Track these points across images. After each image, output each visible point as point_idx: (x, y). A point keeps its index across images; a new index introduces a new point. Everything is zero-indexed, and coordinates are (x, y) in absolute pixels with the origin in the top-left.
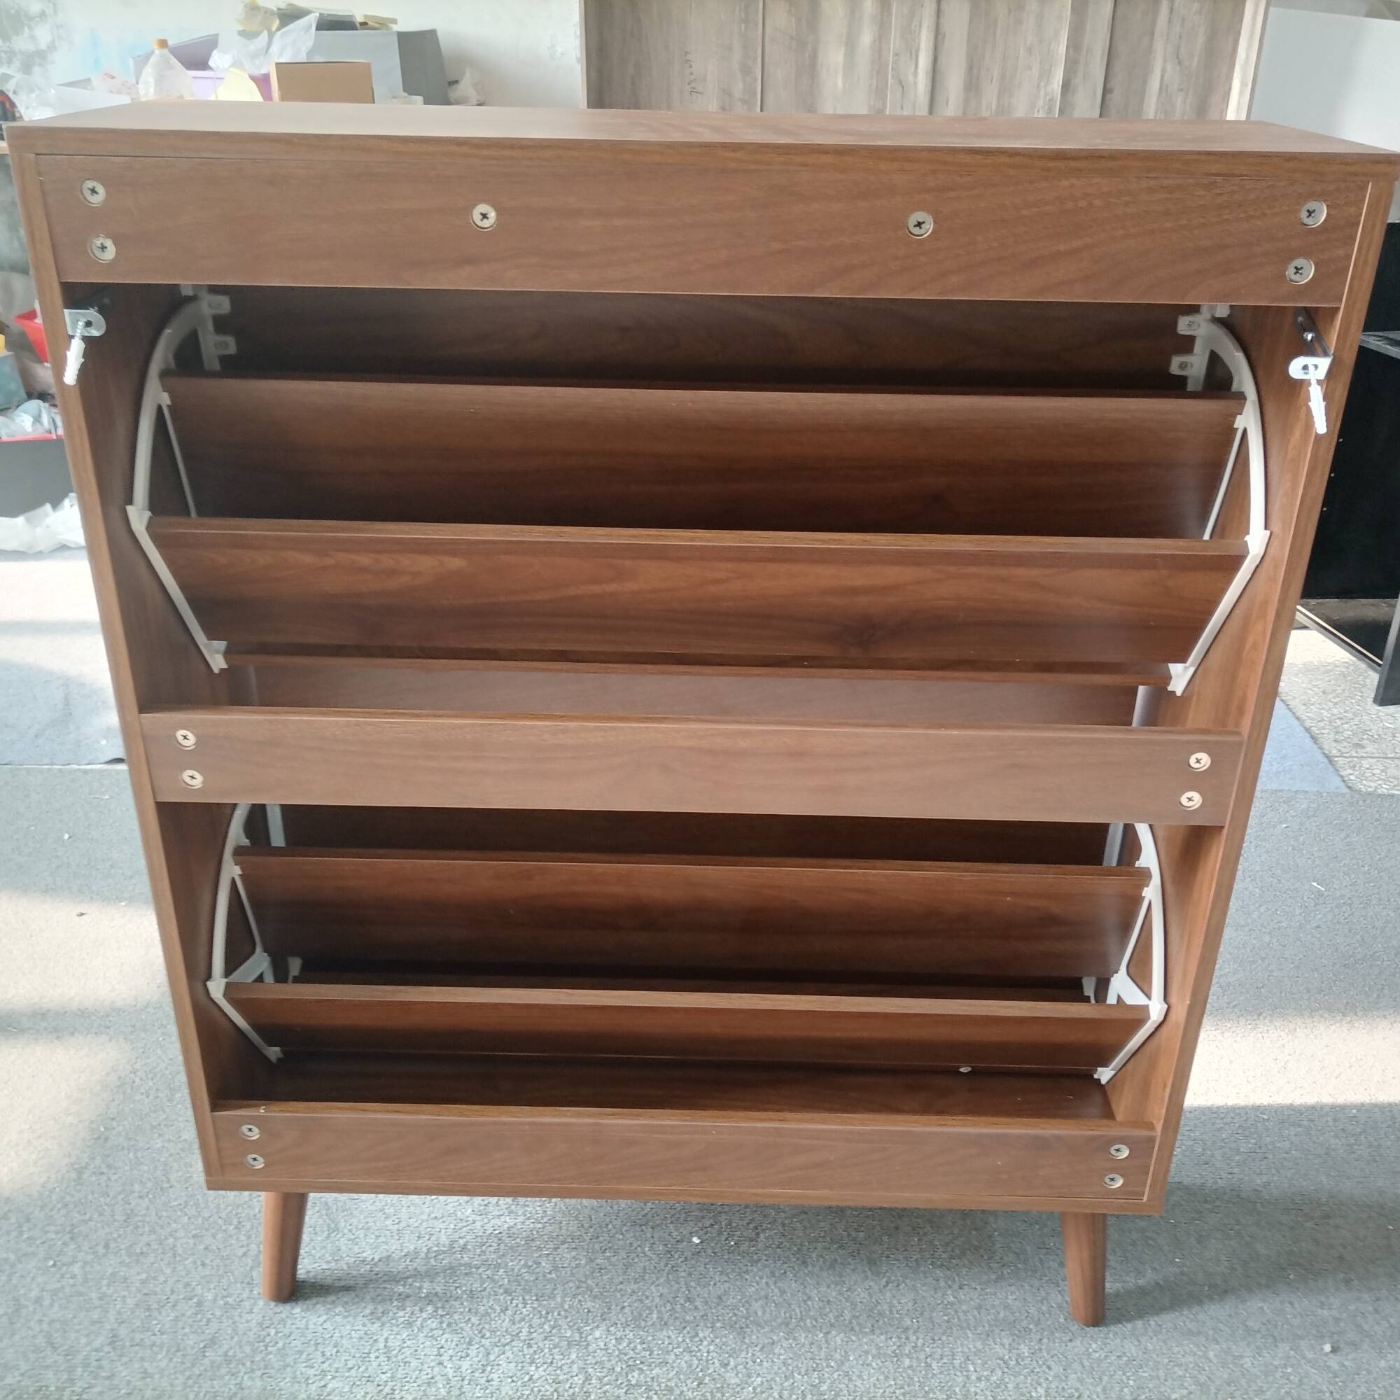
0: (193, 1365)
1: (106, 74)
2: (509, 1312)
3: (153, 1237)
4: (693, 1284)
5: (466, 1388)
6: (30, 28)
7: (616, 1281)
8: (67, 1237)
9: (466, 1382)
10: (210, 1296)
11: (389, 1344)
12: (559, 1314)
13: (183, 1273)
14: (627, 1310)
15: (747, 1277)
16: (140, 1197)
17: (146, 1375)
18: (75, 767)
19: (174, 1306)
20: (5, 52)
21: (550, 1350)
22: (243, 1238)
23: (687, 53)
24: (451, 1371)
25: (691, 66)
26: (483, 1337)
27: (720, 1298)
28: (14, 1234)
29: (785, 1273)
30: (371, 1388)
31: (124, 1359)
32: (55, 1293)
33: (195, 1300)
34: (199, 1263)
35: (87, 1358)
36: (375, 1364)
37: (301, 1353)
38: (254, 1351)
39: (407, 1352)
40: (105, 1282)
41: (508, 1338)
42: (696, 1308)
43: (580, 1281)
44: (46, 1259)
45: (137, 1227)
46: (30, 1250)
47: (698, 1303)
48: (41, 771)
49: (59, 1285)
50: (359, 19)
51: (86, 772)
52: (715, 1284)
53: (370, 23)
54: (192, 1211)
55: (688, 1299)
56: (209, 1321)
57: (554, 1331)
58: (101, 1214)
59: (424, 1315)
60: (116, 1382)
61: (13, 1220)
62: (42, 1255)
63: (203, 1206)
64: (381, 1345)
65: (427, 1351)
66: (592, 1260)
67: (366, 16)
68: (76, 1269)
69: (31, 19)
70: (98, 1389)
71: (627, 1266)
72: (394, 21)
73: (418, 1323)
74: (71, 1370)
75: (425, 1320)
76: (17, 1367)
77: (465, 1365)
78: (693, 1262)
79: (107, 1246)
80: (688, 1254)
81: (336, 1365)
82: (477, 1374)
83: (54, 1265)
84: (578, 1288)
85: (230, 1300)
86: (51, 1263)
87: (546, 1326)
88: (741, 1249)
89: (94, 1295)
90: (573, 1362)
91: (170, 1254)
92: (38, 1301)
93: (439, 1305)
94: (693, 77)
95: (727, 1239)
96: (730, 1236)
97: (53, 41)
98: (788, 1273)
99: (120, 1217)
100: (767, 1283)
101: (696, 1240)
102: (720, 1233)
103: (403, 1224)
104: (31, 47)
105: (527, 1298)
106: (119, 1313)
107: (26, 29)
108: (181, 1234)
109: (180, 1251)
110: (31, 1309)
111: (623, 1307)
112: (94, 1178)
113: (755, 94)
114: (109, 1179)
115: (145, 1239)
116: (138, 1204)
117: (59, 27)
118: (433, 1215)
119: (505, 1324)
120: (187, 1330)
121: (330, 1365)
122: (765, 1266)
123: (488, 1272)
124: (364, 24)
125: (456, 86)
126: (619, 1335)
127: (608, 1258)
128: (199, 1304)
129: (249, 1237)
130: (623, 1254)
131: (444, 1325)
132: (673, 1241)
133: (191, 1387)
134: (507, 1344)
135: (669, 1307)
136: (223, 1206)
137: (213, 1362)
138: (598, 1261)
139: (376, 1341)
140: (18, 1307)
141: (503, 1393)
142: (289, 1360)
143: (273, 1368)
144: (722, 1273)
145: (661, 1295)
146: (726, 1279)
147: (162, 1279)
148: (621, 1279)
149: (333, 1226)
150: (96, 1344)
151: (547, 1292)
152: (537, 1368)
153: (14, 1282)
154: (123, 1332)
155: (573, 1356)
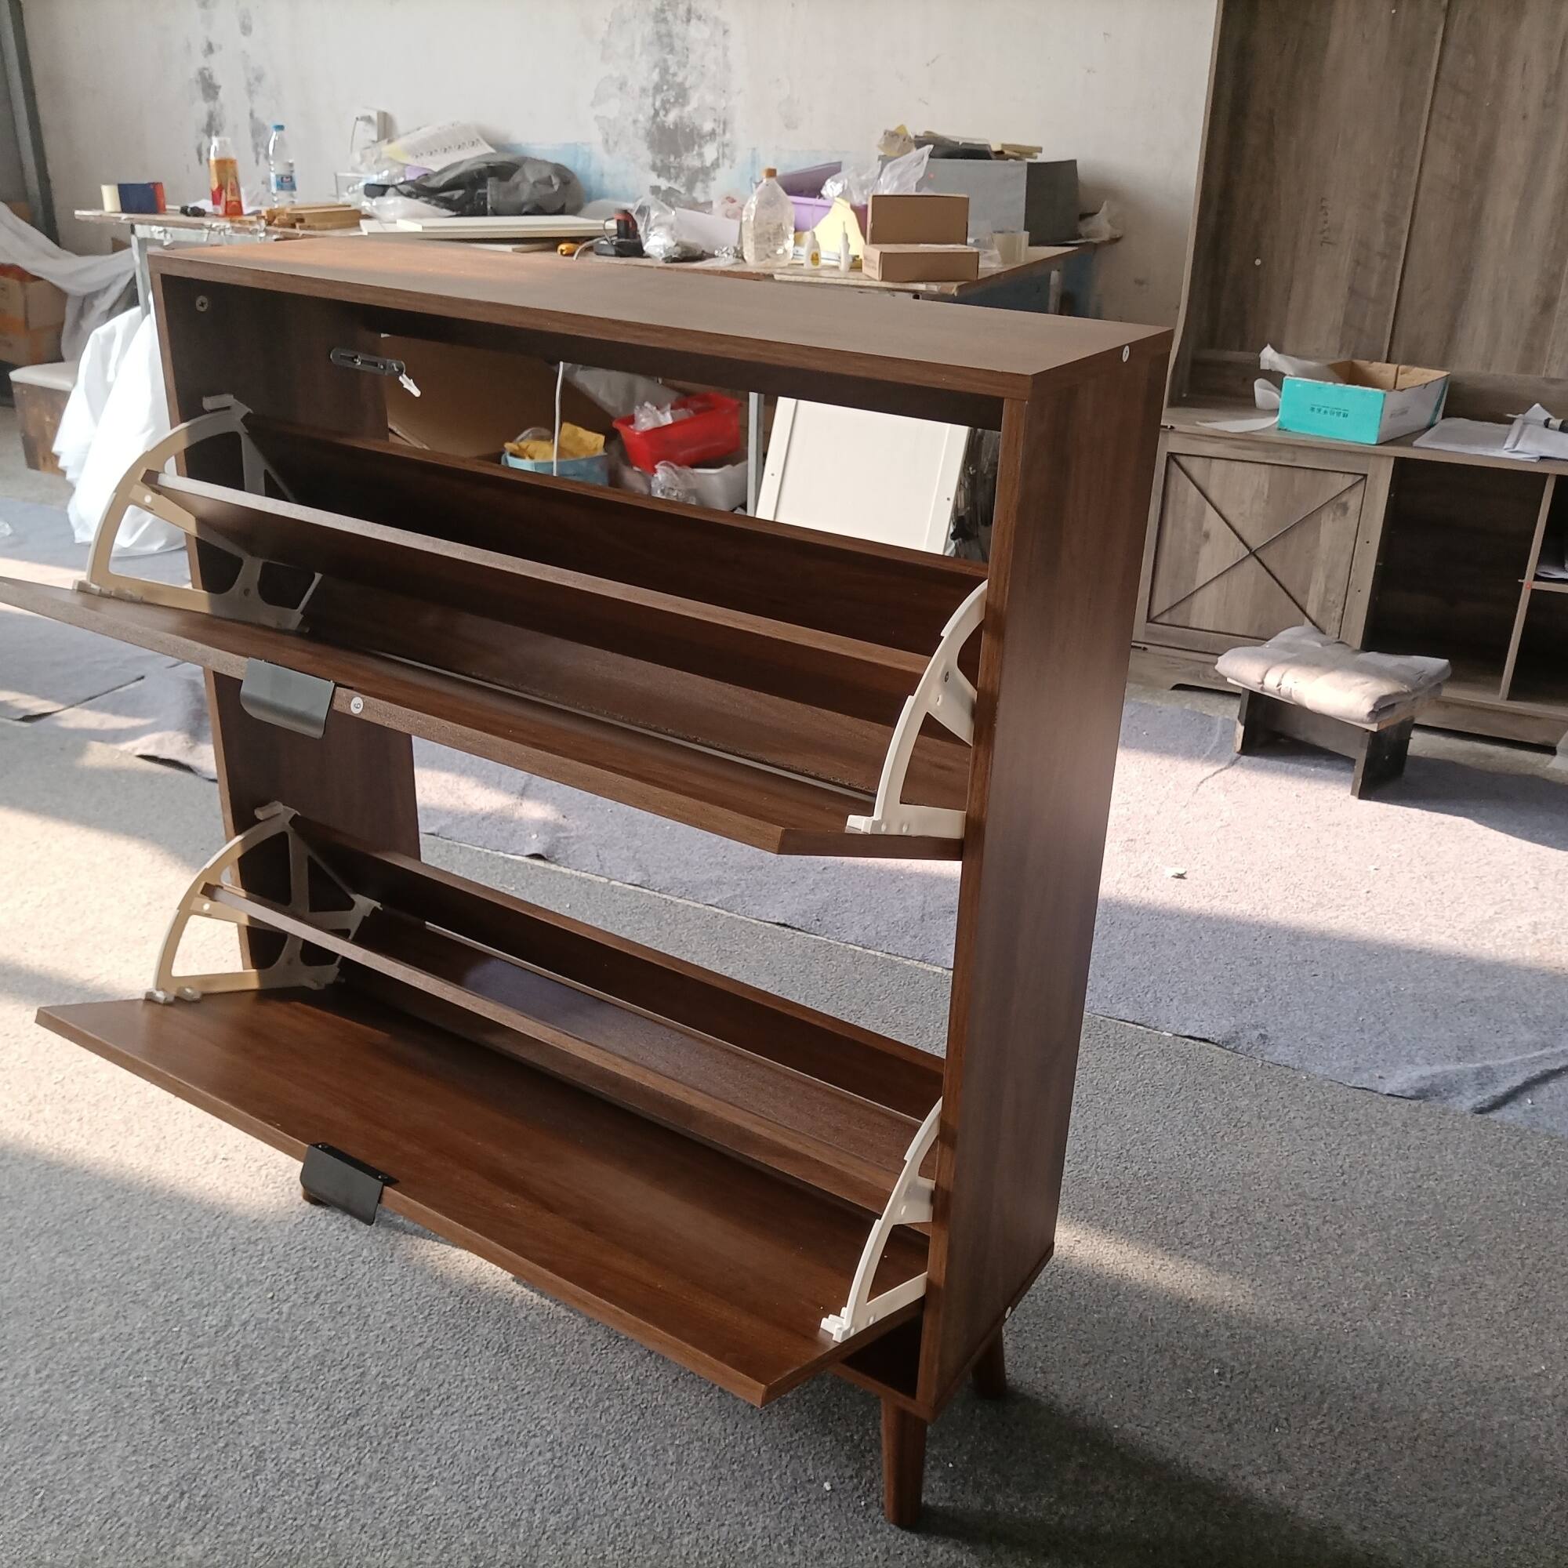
0: (332, 1427)
1: (728, 198)
2: (616, 1487)
3: (356, 1301)
4: (802, 1529)
5: (543, 1542)
6: (700, 146)
7: (730, 1496)
8: (292, 1278)
9: (545, 1536)
10: (374, 1372)
11: (498, 1474)
12: (660, 1507)
13: (364, 1342)
14: (724, 1529)
15: (860, 1543)
16: (363, 1262)
17: (292, 1420)
18: (501, 854)
19: (343, 1369)
20: (675, 168)
21: (635, 1538)
22: (425, 1329)
23: (1323, 199)
24: (537, 1522)
25: (1326, 214)
26: (581, 1500)
27: (822, 1553)
28: (255, 1260)
29: (901, 1554)
30: (463, 1507)
31: (283, 1400)
32: (259, 1322)
33: (361, 1370)
34: (381, 1338)
35: (257, 1387)
36: (476, 1487)
37: (422, 1452)
38: (386, 1433)
39: (509, 1487)
40: (301, 1327)
41: (603, 1511)
42: (793, 1554)
43: (695, 1483)
44: (268, 1290)
45: (348, 1289)
46: (260, 1278)
47: (797, 1549)
48: (471, 852)
49: (266, 1317)
50: (996, 147)
51: (507, 861)
52: (824, 1538)
53: (1006, 152)
54: (396, 1289)
55: (790, 1542)
56: (363, 1393)
57: (647, 1522)
58: (326, 1267)
59: (541, 1459)
60: (267, 1417)
61: (260, 1247)
62: (267, 1284)
63: (408, 1288)
64: (491, 1472)
65: (526, 1493)
66: (716, 1467)
67: (1003, 145)
68: (285, 1308)
69: (702, 137)
70: (252, 1418)
71: (748, 1486)
72: (1040, 150)
73: (532, 1464)
74: (240, 1393)
75: (538, 1464)
76: (204, 1375)
77: (553, 1520)
78: (814, 1507)
79: (317, 1296)
80: (813, 1496)
81: (445, 1475)
82: (558, 1533)
83: (272, 1298)
84: (690, 1488)
85: (389, 1381)
86: (270, 1295)
87: (642, 1514)
88: (869, 1512)
89: (287, 1335)
90: (649, 1558)
91: (362, 1322)
92: (245, 1324)
93: (559, 1455)
94: (1326, 226)
95: (859, 1497)
96: (866, 1495)
97: (718, 159)
98: (904, 1556)
99: (340, 1275)
100: (876, 1557)
101: (827, 1486)
102: (856, 1488)
103: (564, 1367)
104: (697, 163)
105: (639, 1479)
106: (298, 1358)
107: (696, 147)
108: (380, 1306)
109: (370, 1322)
110: (236, 1329)
111: (723, 1525)
112: (336, 1233)
113: (1399, 248)
114: (347, 1237)
115: (350, 1301)
116: (358, 1268)
117: (725, 145)
118: (594, 1369)
119: (606, 1497)
120: (342, 1394)
121: (440, 1473)
122: (883, 1539)
123: (617, 1441)
124: (1000, 154)
125: (1089, 219)
126: (705, 1549)
127: (733, 1472)
128: (363, 1374)
129: (430, 1331)
130: (749, 1472)
131: (553, 1476)
132: (804, 1478)
133: (322, 1446)
134: (599, 1516)
135: (766, 1541)
136: (423, 1294)
137: (349, 1431)
138: (722, 1470)
139: (488, 1466)
140: (229, 1323)
141: (573, 1560)
142: (409, 1454)
143: (393, 1455)
144: (836, 1529)
145: (765, 1528)
146: (838, 1536)
147: (345, 1341)
148: (735, 1496)
149: (504, 1345)
150: (269, 1378)
151: (661, 1482)
152: (614, 1550)
153: (236, 1300)
154: (294, 1376)
155: (652, 1553)
